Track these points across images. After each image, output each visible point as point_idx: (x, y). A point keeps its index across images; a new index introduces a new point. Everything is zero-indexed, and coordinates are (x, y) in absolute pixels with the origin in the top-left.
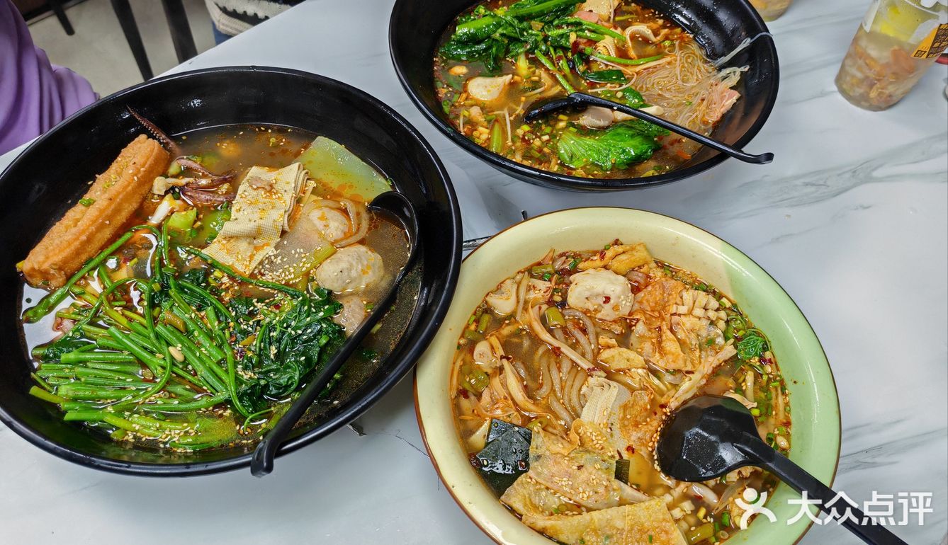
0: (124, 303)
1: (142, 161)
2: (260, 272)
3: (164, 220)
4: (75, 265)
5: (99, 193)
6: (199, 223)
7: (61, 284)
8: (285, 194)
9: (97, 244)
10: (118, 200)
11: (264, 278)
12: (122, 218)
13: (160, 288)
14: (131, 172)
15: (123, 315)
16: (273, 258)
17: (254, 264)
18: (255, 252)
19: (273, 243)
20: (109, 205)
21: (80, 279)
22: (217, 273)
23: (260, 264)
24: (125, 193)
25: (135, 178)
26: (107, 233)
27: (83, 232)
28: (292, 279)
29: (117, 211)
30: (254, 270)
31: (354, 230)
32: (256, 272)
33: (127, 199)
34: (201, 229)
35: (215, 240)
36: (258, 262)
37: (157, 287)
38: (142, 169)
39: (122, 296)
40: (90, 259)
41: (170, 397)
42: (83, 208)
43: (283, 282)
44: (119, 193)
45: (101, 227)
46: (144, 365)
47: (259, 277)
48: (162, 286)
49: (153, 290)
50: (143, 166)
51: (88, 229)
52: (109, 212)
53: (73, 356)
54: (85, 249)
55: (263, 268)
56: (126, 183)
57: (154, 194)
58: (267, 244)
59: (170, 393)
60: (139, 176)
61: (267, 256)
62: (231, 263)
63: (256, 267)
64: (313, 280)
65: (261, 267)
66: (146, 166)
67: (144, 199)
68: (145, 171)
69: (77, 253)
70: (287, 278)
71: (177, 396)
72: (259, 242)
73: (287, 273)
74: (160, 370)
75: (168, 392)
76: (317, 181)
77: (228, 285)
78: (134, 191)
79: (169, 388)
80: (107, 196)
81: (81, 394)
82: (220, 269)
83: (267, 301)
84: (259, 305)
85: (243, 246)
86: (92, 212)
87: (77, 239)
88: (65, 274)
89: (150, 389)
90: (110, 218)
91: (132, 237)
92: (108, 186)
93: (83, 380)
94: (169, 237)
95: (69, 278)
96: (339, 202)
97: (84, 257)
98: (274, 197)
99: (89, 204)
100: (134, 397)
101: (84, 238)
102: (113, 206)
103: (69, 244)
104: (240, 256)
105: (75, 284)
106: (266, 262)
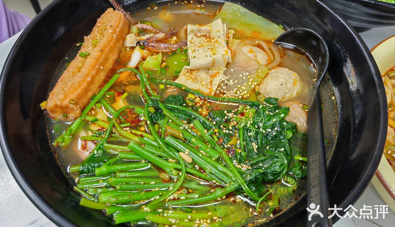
0: (129, 124)
1: (117, 24)
2: (220, 92)
3: (138, 64)
4: (85, 100)
5: (90, 48)
6: (164, 64)
7: (78, 115)
8: (219, 39)
9: (97, 84)
10: (106, 51)
11: (225, 96)
12: (109, 65)
13: (154, 111)
14: (111, 31)
15: (131, 133)
16: (226, 81)
17: (215, 88)
18: (212, 79)
19: (222, 72)
20: (101, 55)
21: (90, 111)
22: (191, 96)
23: (218, 87)
24: (109, 46)
25: (114, 35)
26: (102, 76)
27: (87, 75)
28: (245, 94)
29: (106, 59)
30: (216, 91)
31: (272, 58)
32: (218, 92)
33: (111, 51)
34: (166, 67)
35: (181, 74)
36: (217, 85)
37: (152, 110)
38: (118, 29)
39: (125, 119)
40: (94, 96)
41: (189, 193)
42: (82, 59)
43: (240, 97)
44: (106, 46)
45: (99, 71)
46: (160, 170)
47: (222, 95)
48: (155, 108)
49: (150, 112)
50: (118, 27)
51: (90, 73)
52: (102, 60)
53: (104, 169)
54: (90, 88)
55: (221, 89)
56: (109, 39)
57: (126, 48)
58: (218, 73)
59: (187, 189)
60: (116, 34)
61: (221, 81)
62: (198, 88)
63: (217, 89)
64: (259, 93)
65: (220, 89)
66: (120, 27)
67: (120, 51)
68: (119, 31)
69: (86, 91)
70: (242, 94)
71: (194, 191)
72: (212, 72)
73: (241, 91)
74: (174, 172)
75: (186, 188)
76: (235, 30)
77: (201, 103)
78: (114, 46)
79: (186, 185)
80: (98, 49)
81: (121, 199)
82: (192, 93)
83: (233, 111)
84: (230, 115)
85: (203, 75)
86: (90, 61)
87: (84, 80)
88: (80, 108)
89: (171, 188)
90: (103, 64)
91: (119, 78)
92: (96, 43)
93: (118, 187)
94: (147, 75)
95: (82, 110)
96: (255, 41)
97: (90, 94)
98: (213, 41)
99: (86, 56)
100: (161, 196)
101: (89, 79)
102: (103, 56)
103: (80, 85)
104: (204, 83)
105: (88, 114)
106: (222, 85)
